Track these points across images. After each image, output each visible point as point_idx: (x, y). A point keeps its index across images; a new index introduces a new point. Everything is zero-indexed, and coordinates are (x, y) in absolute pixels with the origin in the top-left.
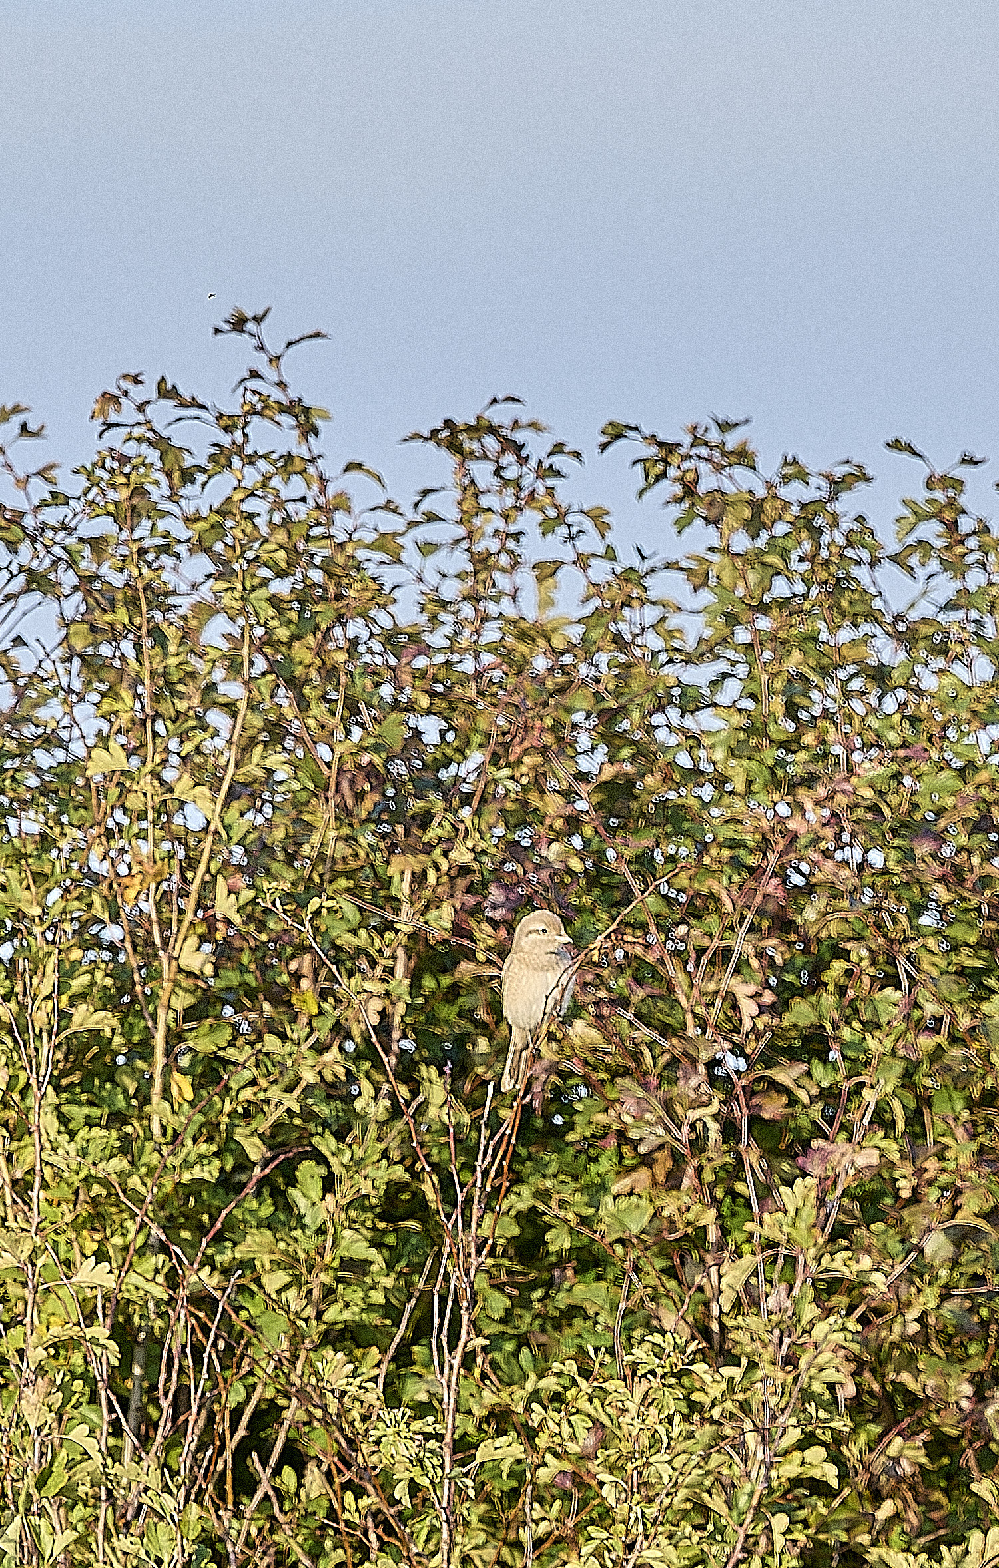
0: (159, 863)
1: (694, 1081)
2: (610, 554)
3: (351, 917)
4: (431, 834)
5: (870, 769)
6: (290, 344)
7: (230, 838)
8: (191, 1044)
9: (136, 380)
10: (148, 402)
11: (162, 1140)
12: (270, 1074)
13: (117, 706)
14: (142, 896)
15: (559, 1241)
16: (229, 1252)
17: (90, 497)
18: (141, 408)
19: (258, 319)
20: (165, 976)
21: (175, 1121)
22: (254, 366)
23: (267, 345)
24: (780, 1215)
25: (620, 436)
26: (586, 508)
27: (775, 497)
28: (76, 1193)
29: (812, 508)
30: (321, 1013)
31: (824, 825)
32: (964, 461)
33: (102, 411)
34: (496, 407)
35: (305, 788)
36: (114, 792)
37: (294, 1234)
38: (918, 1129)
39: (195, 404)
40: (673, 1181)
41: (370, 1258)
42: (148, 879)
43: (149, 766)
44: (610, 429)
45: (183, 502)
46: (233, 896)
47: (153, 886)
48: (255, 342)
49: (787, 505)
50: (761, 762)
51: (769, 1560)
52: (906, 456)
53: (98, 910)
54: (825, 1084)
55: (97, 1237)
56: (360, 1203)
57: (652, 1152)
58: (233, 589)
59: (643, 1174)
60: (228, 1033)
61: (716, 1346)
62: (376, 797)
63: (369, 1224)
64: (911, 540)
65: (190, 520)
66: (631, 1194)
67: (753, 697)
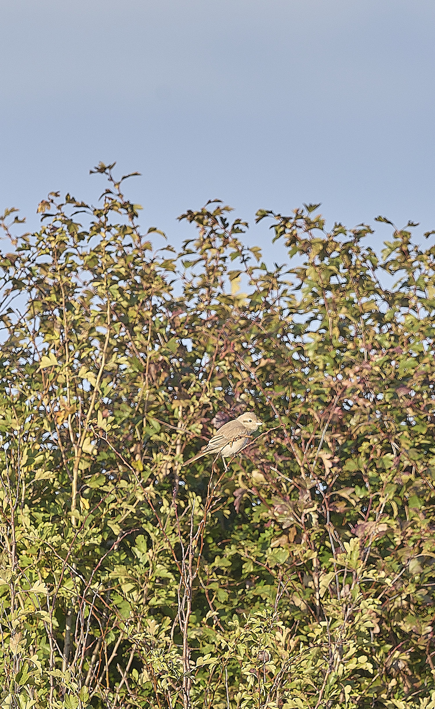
0: (72, 406)
1: (306, 497)
2: (263, 267)
3: (156, 427)
4: (191, 391)
5: (378, 358)
6: (124, 178)
7: (103, 394)
8: (88, 485)
9: (56, 195)
10: (62, 205)
11: (76, 527)
12: (123, 497)
13: (53, 338)
14: (65, 421)
15: (248, 568)
16: (107, 575)
17: (40, 246)
18: (59, 207)
19: (110, 167)
20: (76, 455)
21: (81, 518)
22: (108, 188)
23: (114, 178)
24: (344, 554)
25: (264, 216)
26: (250, 247)
27: (332, 241)
28: (39, 551)
29: (348, 245)
30: (144, 470)
31: (359, 383)
32: (409, 225)
33: (42, 209)
34: (210, 204)
35: (135, 372)
36: (52, 375)
37: (135, 567)
38: (403, 515)
39: (83, 205)
40: (298, 540)
41: (169, 577)
42: (68, 413)
43: (67, 363)
44: (259, 213)
45: (79, 248)
46: (105, 420)
47: (70, 416)
48: (108, 177)
49: (337, 244)
50: (330, 356)
51: (344, 706)
52: (384, 223)
53: (46, 427)
54: (361, 497)
55: (49, 570)
56: (163, 553)
57: (288, 528)
58: (102, 285)
59: (284, 538)
60: (104, 480)
61: (318, 613)
62: (166, 375)
63: (168, 562)
64: (389, 259)
65: (82, 256)
66: (279, 547)
67: (326, 328)
